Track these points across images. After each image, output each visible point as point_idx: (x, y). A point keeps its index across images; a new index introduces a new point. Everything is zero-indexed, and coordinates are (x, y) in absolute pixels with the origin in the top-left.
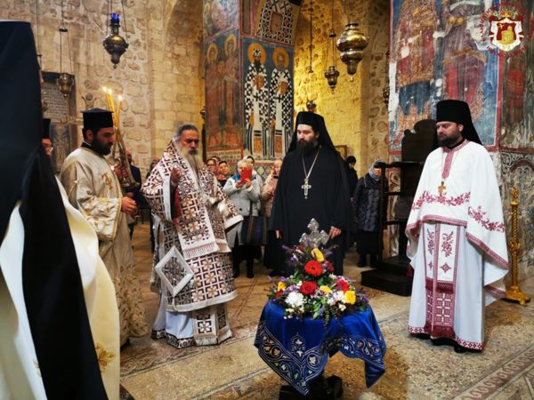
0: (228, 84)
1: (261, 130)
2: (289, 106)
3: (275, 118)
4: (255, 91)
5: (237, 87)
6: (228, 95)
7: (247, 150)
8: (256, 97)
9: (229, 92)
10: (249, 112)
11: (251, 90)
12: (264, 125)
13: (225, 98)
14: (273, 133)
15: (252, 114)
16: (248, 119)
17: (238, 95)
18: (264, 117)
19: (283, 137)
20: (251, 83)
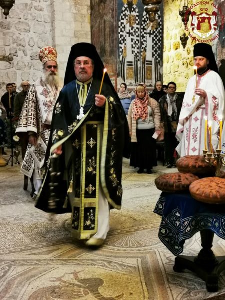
0: (107, 23)
1: (133, 61)
2: (159, 40)
3: (146, 50)
4: (128, 28)
5: (113, 25)
6: (106, 33)
7: (120, 78)
8: (129, 33)
9: (108, 30)
10: (123, 46)
11: (124, 28)
12: (136, 56)
13: (105, 36)
14: (144, 63)
15: (125, 48)
16: (122, 52)
17: (113, 32)
18: (136, 50)
19: (153, 67)
20: (125, 22)
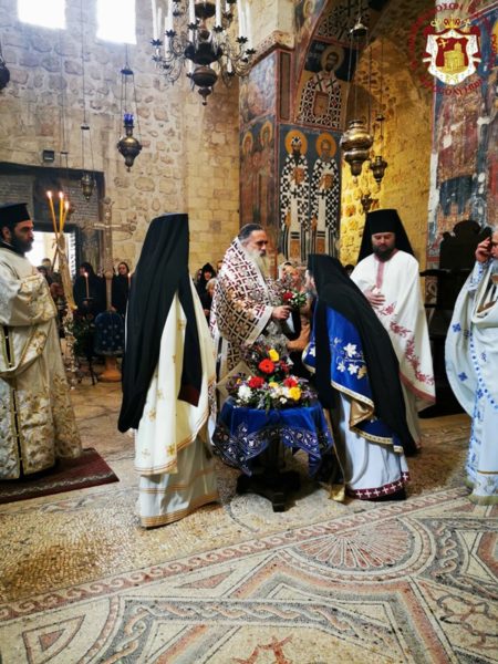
0: (263, 179)
1: (299, 231)
2: (335, 203)
3: (316, 217)
4: (293, 186)
5: (272, 182)
6: (262, 192)
7: (281, 255)
8: (295, 193)
9: (264, 188)
10: (285, 211)
11: (288, 185)
12: (304, 225)
13: (260, 196)
14: (314, 234)
15: (289, 213)
16: (284, 219)
17: (272, 191)
18: (304, 217)
19: (327, 239)
20: (289, 177)
